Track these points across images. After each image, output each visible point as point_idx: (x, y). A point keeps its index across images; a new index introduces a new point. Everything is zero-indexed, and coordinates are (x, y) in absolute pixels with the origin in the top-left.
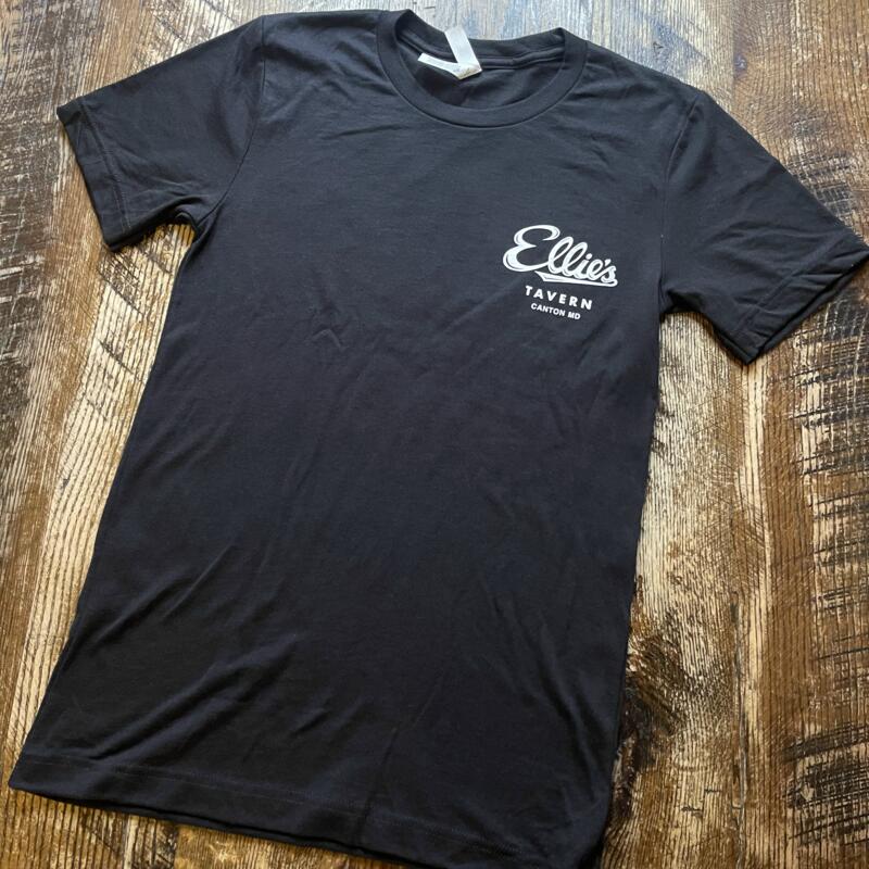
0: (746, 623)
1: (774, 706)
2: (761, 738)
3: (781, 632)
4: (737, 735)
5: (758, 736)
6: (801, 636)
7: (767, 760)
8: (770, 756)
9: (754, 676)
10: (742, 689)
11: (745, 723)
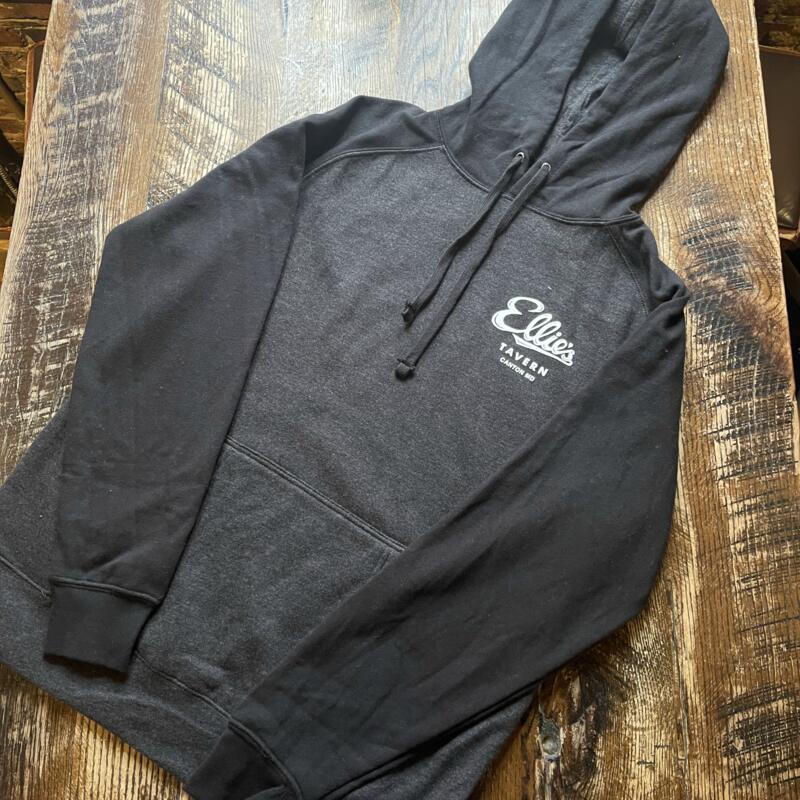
0: (680, 606)
1: (706, 673)
2: (698, 700)
3: (708, 611)
4: (679, 699)
5: (695, 699)
6: (725, 614)
7: (704, 718)
8: (706, 715)
9: (689, 649)
10: (680, 660)
11: (685, 689)
